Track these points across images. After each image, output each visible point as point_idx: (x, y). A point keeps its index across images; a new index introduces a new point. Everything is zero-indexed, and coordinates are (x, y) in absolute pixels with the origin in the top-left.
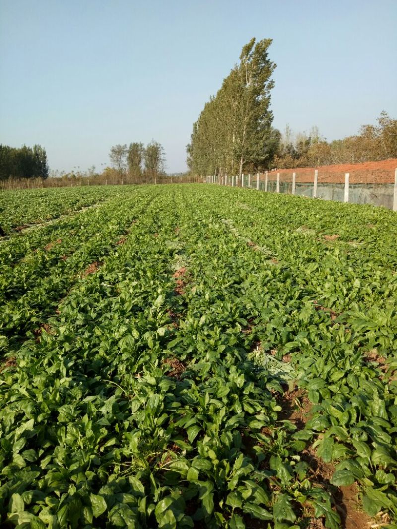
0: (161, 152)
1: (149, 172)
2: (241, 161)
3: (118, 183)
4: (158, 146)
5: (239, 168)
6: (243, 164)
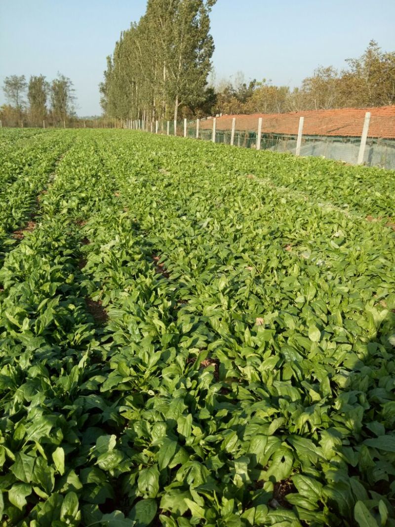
0: (70, 88)
1: (56, 113)
2: (177, 102)
3: (17, 125)
5: (174, 111)
6: (179, 107)
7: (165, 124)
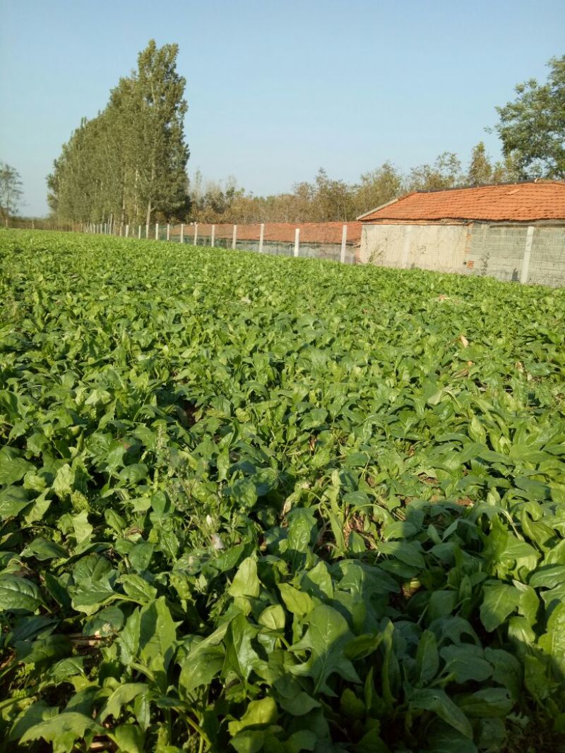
0: (16, 181)
2: (149, 207)
4: (10, 170)
5: (146, 216)
6: (151, 213)
7: (137, 229)
